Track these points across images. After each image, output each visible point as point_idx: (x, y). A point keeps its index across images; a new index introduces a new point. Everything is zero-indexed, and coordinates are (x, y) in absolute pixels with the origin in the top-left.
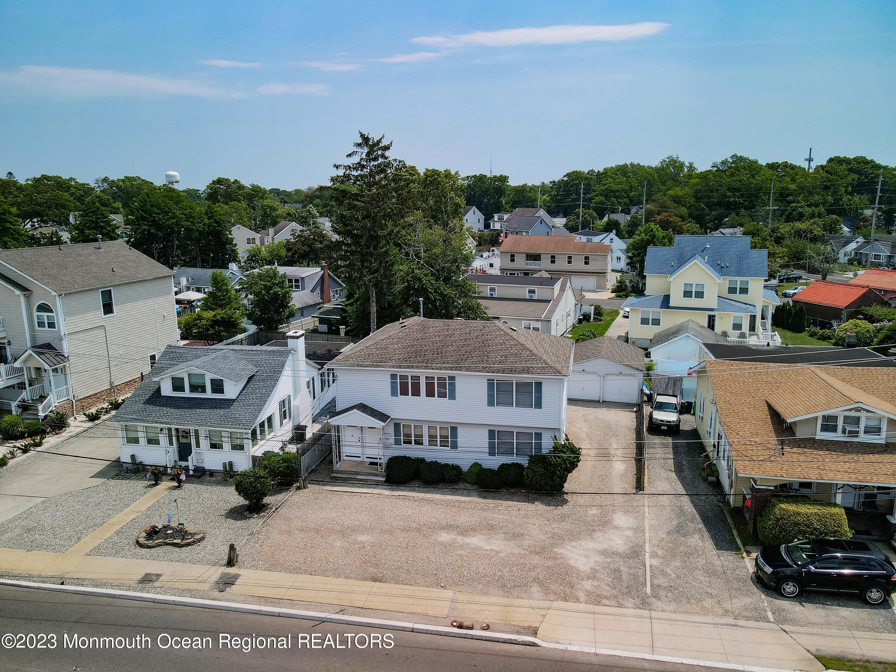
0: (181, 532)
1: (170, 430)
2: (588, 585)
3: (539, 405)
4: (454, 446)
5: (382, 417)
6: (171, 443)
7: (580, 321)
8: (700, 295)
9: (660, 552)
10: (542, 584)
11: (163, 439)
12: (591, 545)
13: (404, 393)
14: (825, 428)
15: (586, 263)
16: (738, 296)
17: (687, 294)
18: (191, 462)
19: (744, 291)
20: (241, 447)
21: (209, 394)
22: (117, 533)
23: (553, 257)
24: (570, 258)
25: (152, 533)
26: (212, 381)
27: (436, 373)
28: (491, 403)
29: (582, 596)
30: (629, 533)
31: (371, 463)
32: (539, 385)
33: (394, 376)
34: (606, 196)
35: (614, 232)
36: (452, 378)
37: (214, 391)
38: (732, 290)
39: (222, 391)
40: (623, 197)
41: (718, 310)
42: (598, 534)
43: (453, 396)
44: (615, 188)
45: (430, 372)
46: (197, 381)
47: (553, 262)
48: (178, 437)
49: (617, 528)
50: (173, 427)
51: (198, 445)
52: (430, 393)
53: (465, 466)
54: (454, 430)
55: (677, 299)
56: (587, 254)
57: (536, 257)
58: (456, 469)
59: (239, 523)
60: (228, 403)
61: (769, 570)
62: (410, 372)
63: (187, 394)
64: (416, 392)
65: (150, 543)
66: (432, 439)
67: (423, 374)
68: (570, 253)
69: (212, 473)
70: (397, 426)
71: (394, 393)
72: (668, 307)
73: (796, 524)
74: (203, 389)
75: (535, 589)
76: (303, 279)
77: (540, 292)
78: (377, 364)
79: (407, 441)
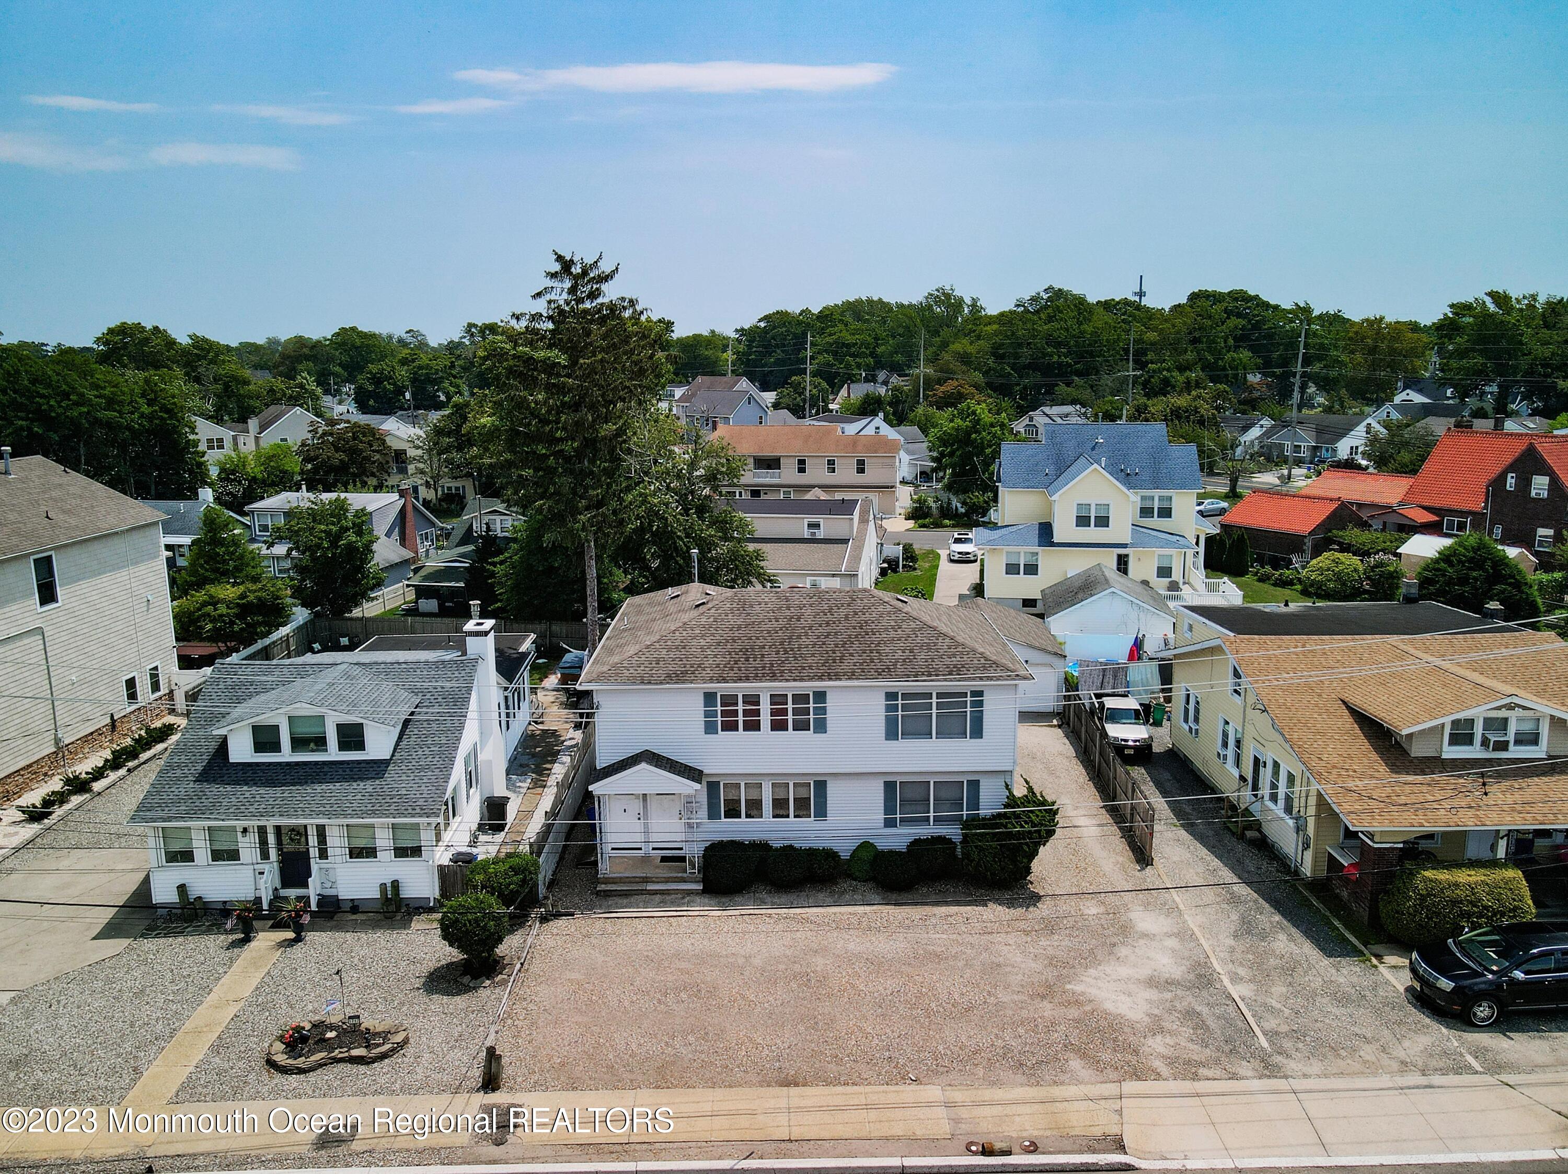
1: (262, 831)
2: (1157, 1045)
3: (978, 732)
4: (819, 813)
5: (693, 774)
6: (265, 856)
7: (883, 572)
8: (1103, 521)
9: (1242, 972)
10: (1083, 1055)
11: (248, 848)
12: (1124, 971)
13: (730, 726)
14: (1456, 740)
15: (861, 470)
16: (1155, 522)
17: (1082, 521)
18: (314, 889)
19: (1166, 513)
20: (416, 851)
21: (333, 753)
22: (216, 1049)
23: (802, 462)
24: (831, 463)
25: (297, 1041)
26: (340, 727)
27: (790, 688)
28: (891, 734)
29: (1158, 1064)
30: (1172, 943)
31: (664, 859)
32: (978, 698)
33: (709, 698)
34: (835, 354)
35: (881, 415)
36: (821, 696)
37: (344, 745)
38: (1146, 512)
39: (360, 745)
40: (863, 355)
41: (1133, 545)
42: (1123, 951)
43: (821, 727)
44: (850, 339)
45: (779, 686)
46: (305, 730)
47: (802, 470)
48: (279, 842)
49: (1145, 935)
50: (270, 823)
51: (323, 854)
52: (779, 726)
53: (843, 848)
54: (821, 786)
55: (1064, 530)
56: (861, 455)
57: (771, 463)
58: (830, 855)
59: (460, 1001)
60: (377, 768)
61: (1446, 984)
62: (740, 689)
63: (286, 755)
64: (753, 726)
65: (300, 1062)
66: (780, 807)
67: (765, 689)
68: (831, 454)
69: (355, 907)
70: (713, 787)
71: (710, 728)
72: (1053, 544)
73: (1455, 902)
74: (320, 742)
75: (1075, 1064)
77: (829, 526)
78: (678, 677)
79: (733, 812)
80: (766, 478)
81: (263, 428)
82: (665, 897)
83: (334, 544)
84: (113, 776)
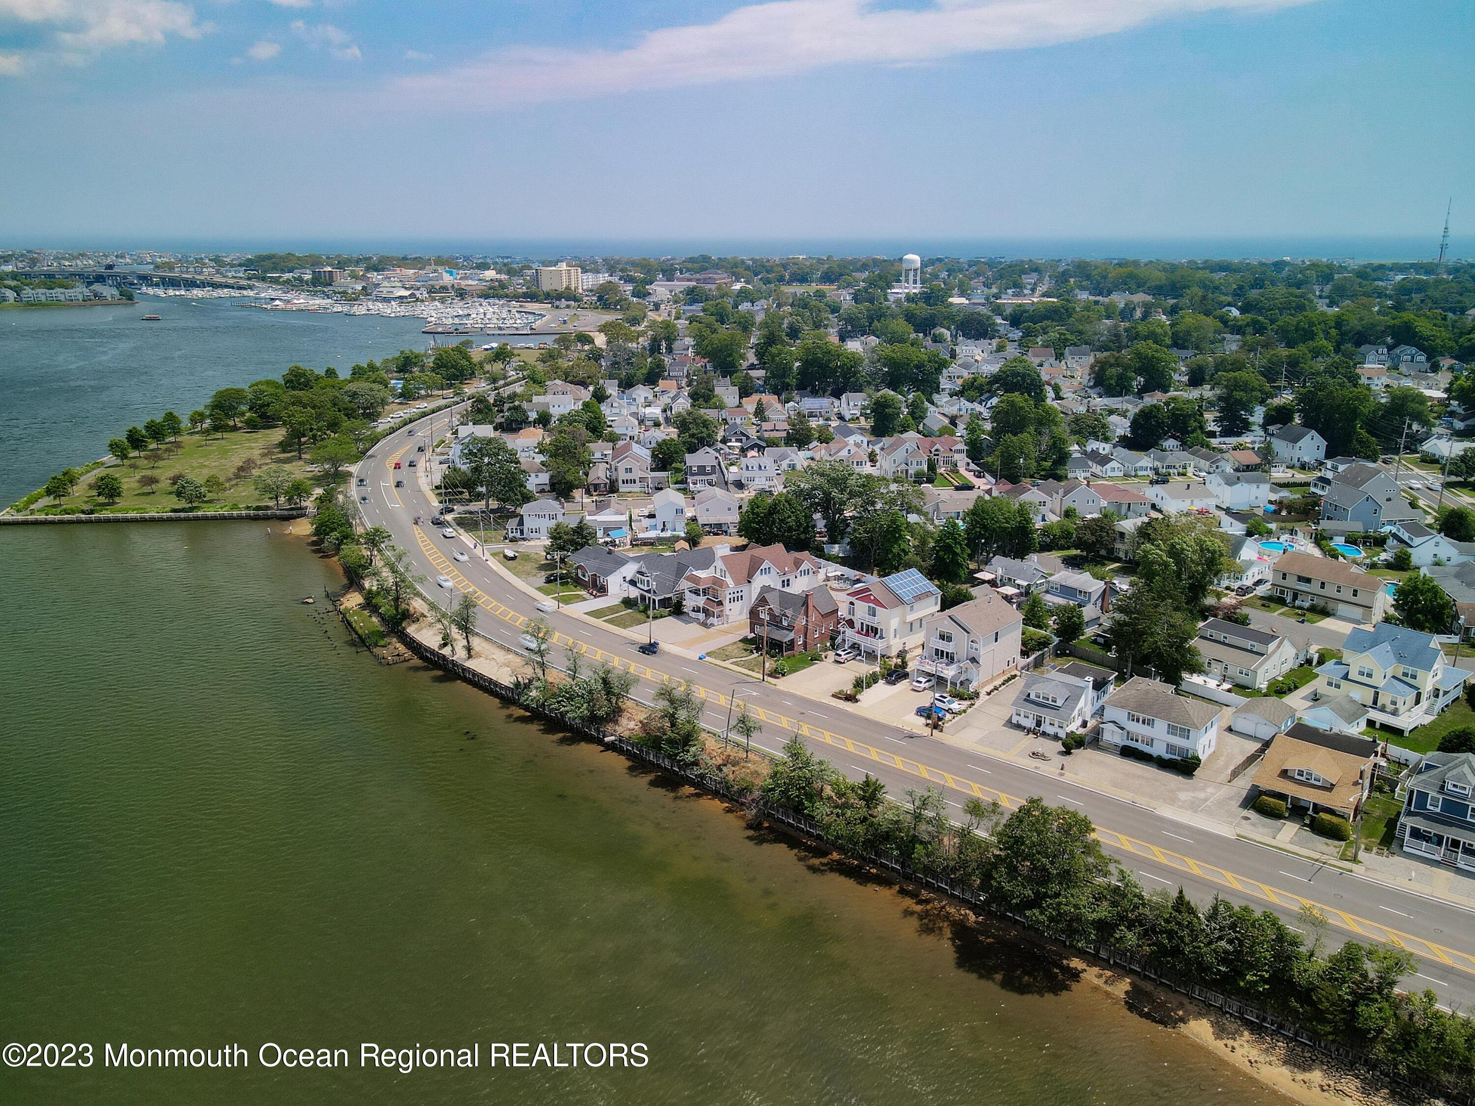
0: (1043, 755)
1: (1034, 714)
2: (1181, 803)
3: (1188, 739)
4: (1152, 746)
5: (1122, 729)
6: (1034, 719)
7: (1301, 665)
8: (1370, 675)
10: (1166, 798)
11: (1031, 716)
13: (1133, 721)
15: (1355, 595)
16: (1409, 679)
17: (1361, 673)
18: (1041, 729)
19: (1414, 677)
20: (1062, 727)
21: (1050, 702)
24: (1339, 587)
25: (1034, 754)
26: (1052, 697)
27: (1147, 717)
28: (1168, 733)
30: (1210, 794)
31: (1115, 746)
32: (1189, 730)
33: (1129, 713)
36: (1153, 720)
37: (1053, 701)
38: (1405, 674)
39: (1056, 702)
41: (1381, 689)
43: (1153, 727)
45: (1144, 716)
46: (1045, 696)
47: (1322, 587)
48: (1037, 717)
49: (1209, 791)
50: (1036, 713)
51: (1045, 723)
52: (1143, 723)
53: (1155, 755)
54: (1152, 740)
56: (1356, 588)
57: (1307, 580)
58: (1151, 755)
60: (1056, 708)
62: (1136, 714)
63: (1041, 700)
64: (1138, 722)
66: (1143, 741)
67: (1141, 715)
68: (1341, 584)
69: (1049, 735)
70: (1128, 733)
71: (1128, 720)
72: (1347, 679)
74: (1048, 699)
76: (1090, 593)
77: (1258, 647)
78: (1122, 707)
79: (1132, 740)
80: (1303, 587)
81: (1066, 493)
82: (1111, 753)
83: (1069, 621)
84: (1003, 687)
